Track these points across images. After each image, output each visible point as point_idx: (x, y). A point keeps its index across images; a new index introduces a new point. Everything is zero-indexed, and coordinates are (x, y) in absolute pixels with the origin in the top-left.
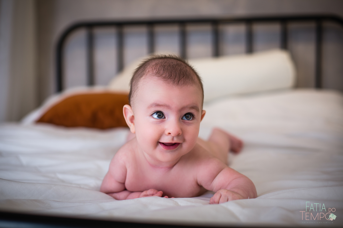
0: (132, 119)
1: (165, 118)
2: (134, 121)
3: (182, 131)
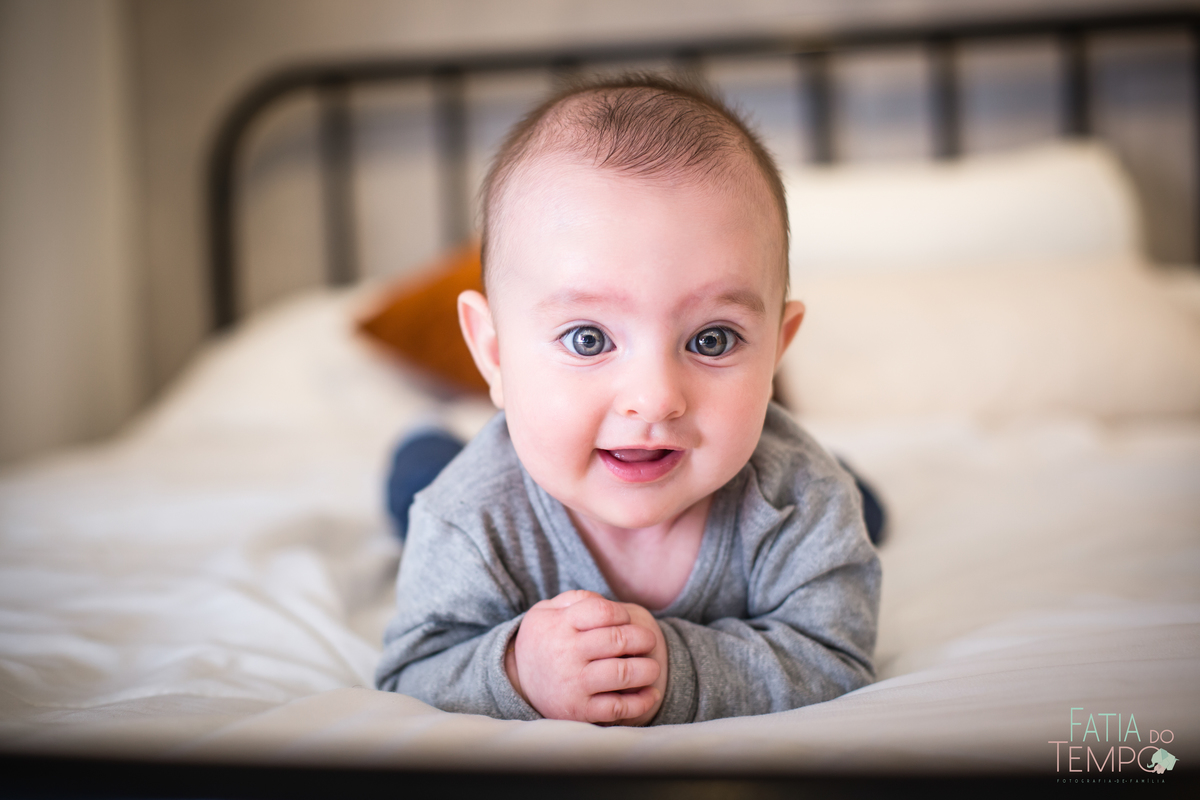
1: (614, 347)
3: (685, 402)
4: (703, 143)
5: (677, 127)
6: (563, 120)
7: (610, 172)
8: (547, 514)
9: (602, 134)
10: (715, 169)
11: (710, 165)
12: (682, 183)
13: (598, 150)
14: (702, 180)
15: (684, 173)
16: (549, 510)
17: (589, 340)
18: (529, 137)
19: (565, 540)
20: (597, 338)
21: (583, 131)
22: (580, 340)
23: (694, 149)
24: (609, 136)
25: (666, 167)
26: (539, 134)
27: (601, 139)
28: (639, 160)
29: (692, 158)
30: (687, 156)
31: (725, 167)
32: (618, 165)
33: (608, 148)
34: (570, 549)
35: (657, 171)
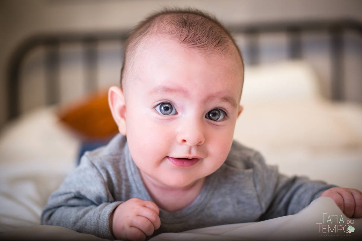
0: (123, 111)
1: (176, 113)
2: (126, 115)
3: (205, 138)
4: (220, 40)
5: (211, 31)
6: (165, 22)
7: (185, 45)
8: (132, 175)
9: (182, 30)
10: (225, 50)
11: (223, 48)
12: (213, 53)
13: (181, 35)
14: (220, 53)
15: (213, 50)
16: (133, 172)
17: (167, 109)
18: (149, 27)
19: (138, 185)
20: (170, 108)
21: (174, 27)
22: (163, 109)
23: (218, 41)
24: (185, 30)
25: (207, 46)
26: (154, 26)
27: (182, 31)
28: (197, 42)
29: (217, 44)
30: (215, 44)
31: (228, 50)
32: (189, 43)
33: (185, 36)
34: (140, 189)
35: (204, 47)
